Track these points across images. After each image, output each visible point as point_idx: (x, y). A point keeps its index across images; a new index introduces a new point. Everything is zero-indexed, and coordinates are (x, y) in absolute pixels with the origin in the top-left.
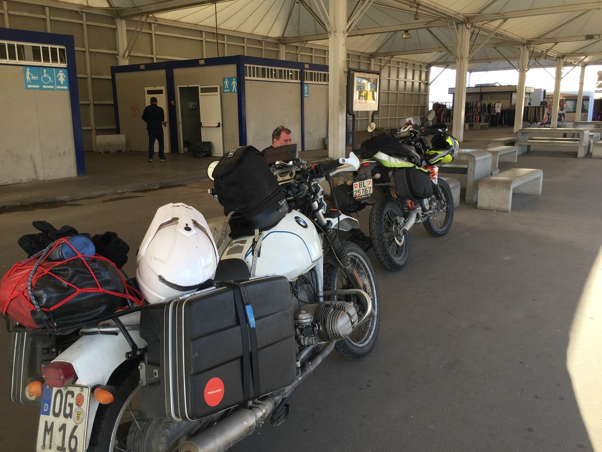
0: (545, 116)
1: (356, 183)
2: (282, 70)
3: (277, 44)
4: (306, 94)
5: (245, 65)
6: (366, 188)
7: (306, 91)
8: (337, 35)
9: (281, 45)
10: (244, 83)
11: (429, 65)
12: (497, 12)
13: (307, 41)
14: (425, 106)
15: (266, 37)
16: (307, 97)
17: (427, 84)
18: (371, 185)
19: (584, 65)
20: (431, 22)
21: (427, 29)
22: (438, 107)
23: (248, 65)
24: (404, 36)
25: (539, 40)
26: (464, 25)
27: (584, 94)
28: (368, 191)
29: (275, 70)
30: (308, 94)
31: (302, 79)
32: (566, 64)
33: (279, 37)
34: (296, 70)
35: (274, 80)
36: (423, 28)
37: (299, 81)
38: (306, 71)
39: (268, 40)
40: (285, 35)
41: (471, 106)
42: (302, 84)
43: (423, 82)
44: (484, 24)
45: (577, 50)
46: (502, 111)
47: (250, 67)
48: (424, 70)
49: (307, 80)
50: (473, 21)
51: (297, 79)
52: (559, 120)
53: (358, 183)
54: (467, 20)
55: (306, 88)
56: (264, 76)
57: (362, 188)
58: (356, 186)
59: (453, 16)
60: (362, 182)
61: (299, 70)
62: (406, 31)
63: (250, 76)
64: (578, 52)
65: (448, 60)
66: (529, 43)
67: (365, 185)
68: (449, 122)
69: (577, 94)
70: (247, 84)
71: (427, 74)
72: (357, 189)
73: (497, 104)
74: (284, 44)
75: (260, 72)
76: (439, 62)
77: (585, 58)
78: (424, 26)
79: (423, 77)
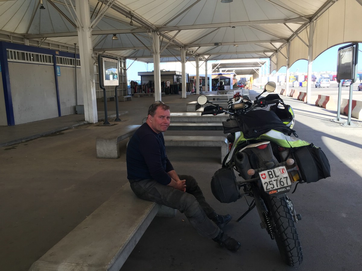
0: (193, 88)
1: (263, 172)
2: (38, 55)
3: (23, 38)
4: (59, 74)
5: (7, 49)
6: (279, 178)
7: (58, 71)
8: (84, 30)
9: (26, 40)
10: (7, 64)
11: (125, 58)
12: (175, 26)
13: (46, 38)
14: (125, 83)
15: (14, 33)
16: (59, 76)
17: (125, 70)
18: (286, 175)
19: (206, 60)
20: (134, 29)
21: (132, 33)
22: (133, 83)
23: (10, 50)
24: (114, 38)
25: (191, 44)
26: (156, 32)
27: (208, 76)
28: (285, 182)
29: (33, 54)
30: (60, 73)
31: (54, 62)
32: (201, 60)
33: (23, 34)
34: (50, 55)
35: (32, 62)
36: (130, 33)
37: (53, 64)
38: (57, 56)
39: (15, 35)
40: (29, 32)
41: (153, 83)
42: (55, 66)
43: (122, 68)
44: (166, 33)
45: (206, 52)
46: (170, 85)
47: (11, 52)
48: (122, 61)
49: (58, 63)
50: (161, 30)
51: (51, 62)
52: (200, 90)
53: (266, 172)
54: (157, 30)
55: (58, 69)
56: (24, 59)
57: (273, 179)
58: (264, 176)
59: (150, 26)
60: (272, 171)
61: (52, 56)
62: (115, 35)
63: (12, 58)
64: (206, 53)
65: (136, 56)
66: (185, 46)
67: (277, 174)
68: (141, 92)
69: (205, 76)
70: (10, 65)
71: (125, 63)
72: (267, 180)
73: (167, 82)
74: (28, 39)
75: (20, 55)
76: (131, 56)
77: (210, 56)
78: (130, 32)
79: (123, 65)
